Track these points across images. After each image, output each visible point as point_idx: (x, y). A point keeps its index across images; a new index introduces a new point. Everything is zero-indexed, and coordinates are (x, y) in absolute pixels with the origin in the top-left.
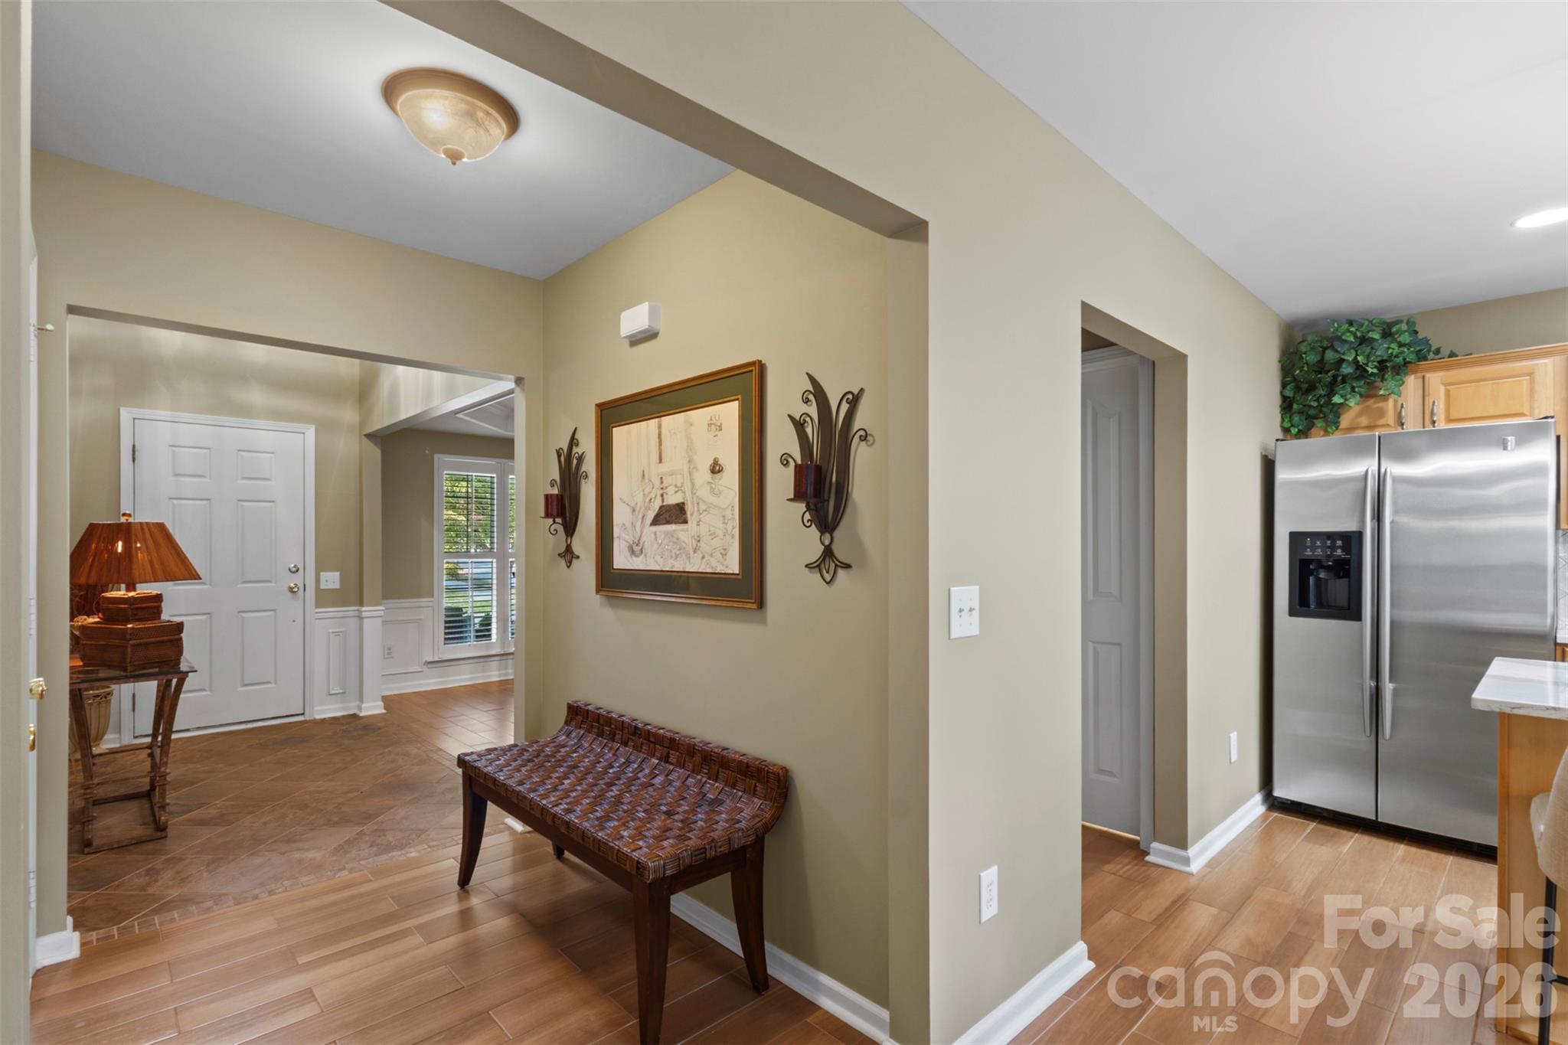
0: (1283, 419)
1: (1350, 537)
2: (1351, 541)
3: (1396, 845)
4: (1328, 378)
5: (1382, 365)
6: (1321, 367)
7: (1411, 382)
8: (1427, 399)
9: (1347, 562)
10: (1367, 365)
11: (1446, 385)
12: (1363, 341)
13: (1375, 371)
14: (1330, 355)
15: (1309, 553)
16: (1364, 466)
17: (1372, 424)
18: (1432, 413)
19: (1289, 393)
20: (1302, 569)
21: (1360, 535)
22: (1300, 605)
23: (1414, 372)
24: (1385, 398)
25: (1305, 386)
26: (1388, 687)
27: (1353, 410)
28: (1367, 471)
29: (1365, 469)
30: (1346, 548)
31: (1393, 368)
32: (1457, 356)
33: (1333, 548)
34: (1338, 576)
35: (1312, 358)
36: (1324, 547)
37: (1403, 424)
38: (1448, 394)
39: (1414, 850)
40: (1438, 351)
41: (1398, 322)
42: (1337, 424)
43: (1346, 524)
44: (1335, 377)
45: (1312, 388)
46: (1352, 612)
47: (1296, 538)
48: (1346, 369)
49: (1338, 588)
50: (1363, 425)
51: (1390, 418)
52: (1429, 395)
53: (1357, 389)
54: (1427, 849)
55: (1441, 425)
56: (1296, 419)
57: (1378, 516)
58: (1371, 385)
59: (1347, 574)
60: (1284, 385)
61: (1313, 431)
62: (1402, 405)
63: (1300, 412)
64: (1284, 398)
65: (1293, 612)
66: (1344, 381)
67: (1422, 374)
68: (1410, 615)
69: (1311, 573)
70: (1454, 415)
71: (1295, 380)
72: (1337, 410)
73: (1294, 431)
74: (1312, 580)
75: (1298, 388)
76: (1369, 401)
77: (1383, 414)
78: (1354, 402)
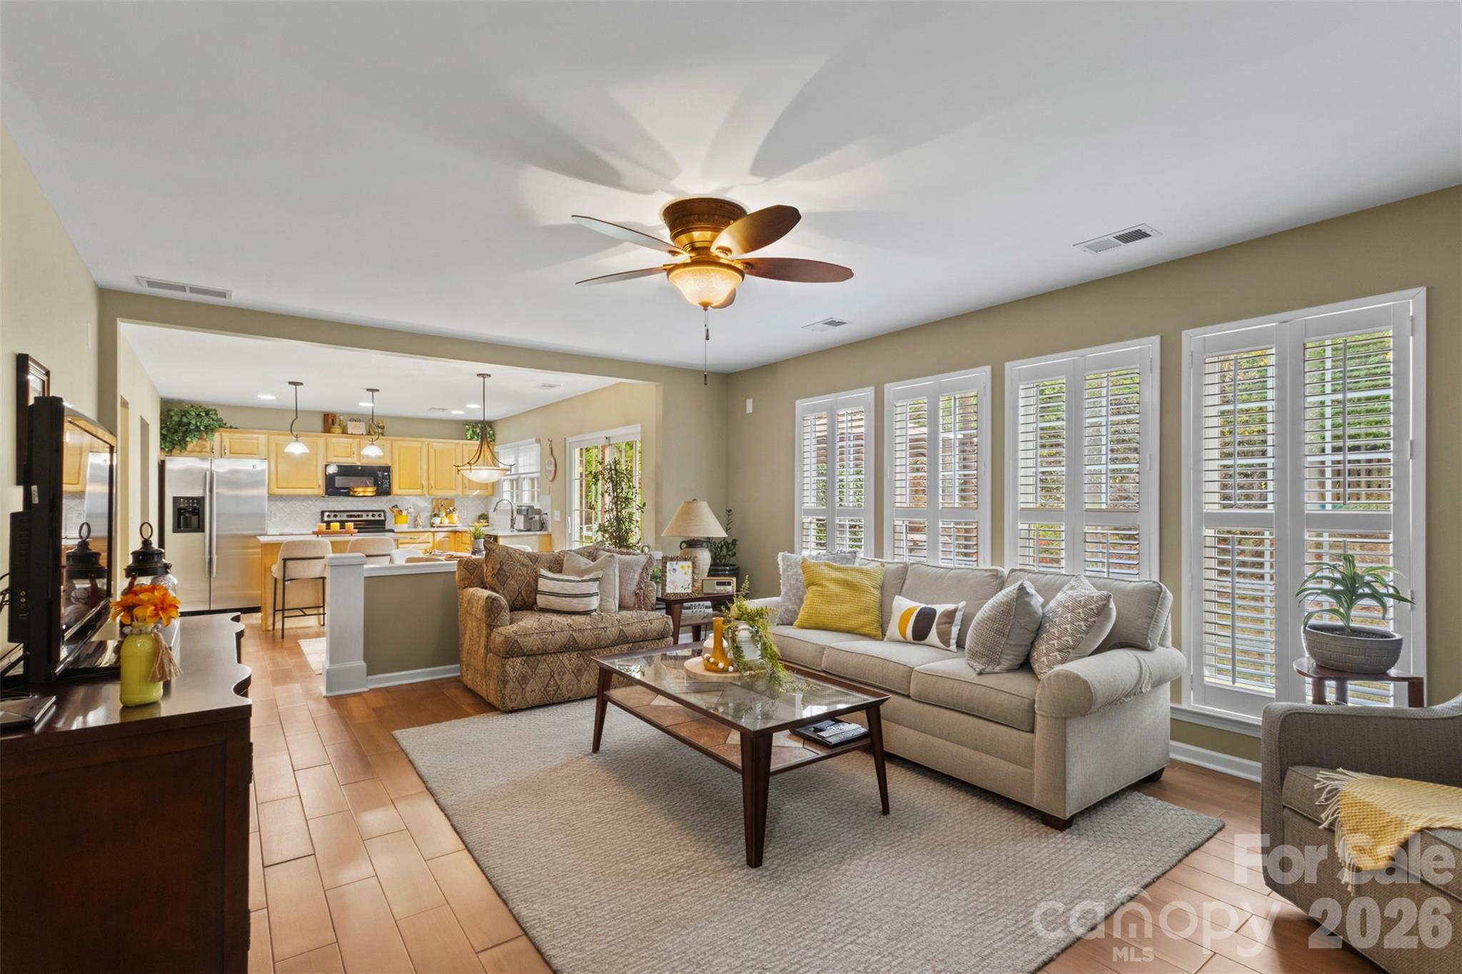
0: (161, 445)
2: (200, 500)
4: (184, 429)
5: (206, 427)
6: (180, 424)
7: (216, 435)
8: (222, 443)
9: (198, 509)
10: (200, 426)
11: (229, 437)
12: (198, 415)
13: (203, 429)
14: (185, 419)
15: (182, 505)
16: (205, 465)
17: (201, 450)
18: (225, 449)
19: (164, 432)
20: (179, 512)
21: (203, 498)
22: (177, 528)
23: (217, 432)
24: (206, 439)
25: (173, 430)
26: (215, 557)
27: (193, 443)
28: (206, 471)
30: (198, 503)
31: (209, 429)
32: (233, 428)
33: (192, 503)
34: (194, 515)
35: (176, 419)
36: (189, 503)
37: (214, 449)
38: (230, 440)
40: (225, 424)
41: (211, 410)
42: (186, 449)
43: (197, 493)
44: (187, 429)
45: (176, 432)
46: (200, 528)
47: (176, 499)
48: (192, 427)
49: (194, 519)
50: (197, 451)
51: (208, 449)
52: (223, 440)
53: (196, 435)
55: (227, 455)
56: (167, 444)
57: (211, 491)
58: (201, 435)
59: (198, 514)
60: (162, 428)
61: (174, 450)
62: (213, 443)
63: (170, 442)
64: (162, 434)
65: (174, 531)
66: (190, 431)
67: (221, 432)
68: (221, 533)
69: (182, 514)
70: (231, 451)
71: (167, 426)
72: (186, 443)
73: (167, 450)
74: (182, 517)
75: (169, 431)
76: (200, 441)
77: (205, 447)
78: (195, 441)
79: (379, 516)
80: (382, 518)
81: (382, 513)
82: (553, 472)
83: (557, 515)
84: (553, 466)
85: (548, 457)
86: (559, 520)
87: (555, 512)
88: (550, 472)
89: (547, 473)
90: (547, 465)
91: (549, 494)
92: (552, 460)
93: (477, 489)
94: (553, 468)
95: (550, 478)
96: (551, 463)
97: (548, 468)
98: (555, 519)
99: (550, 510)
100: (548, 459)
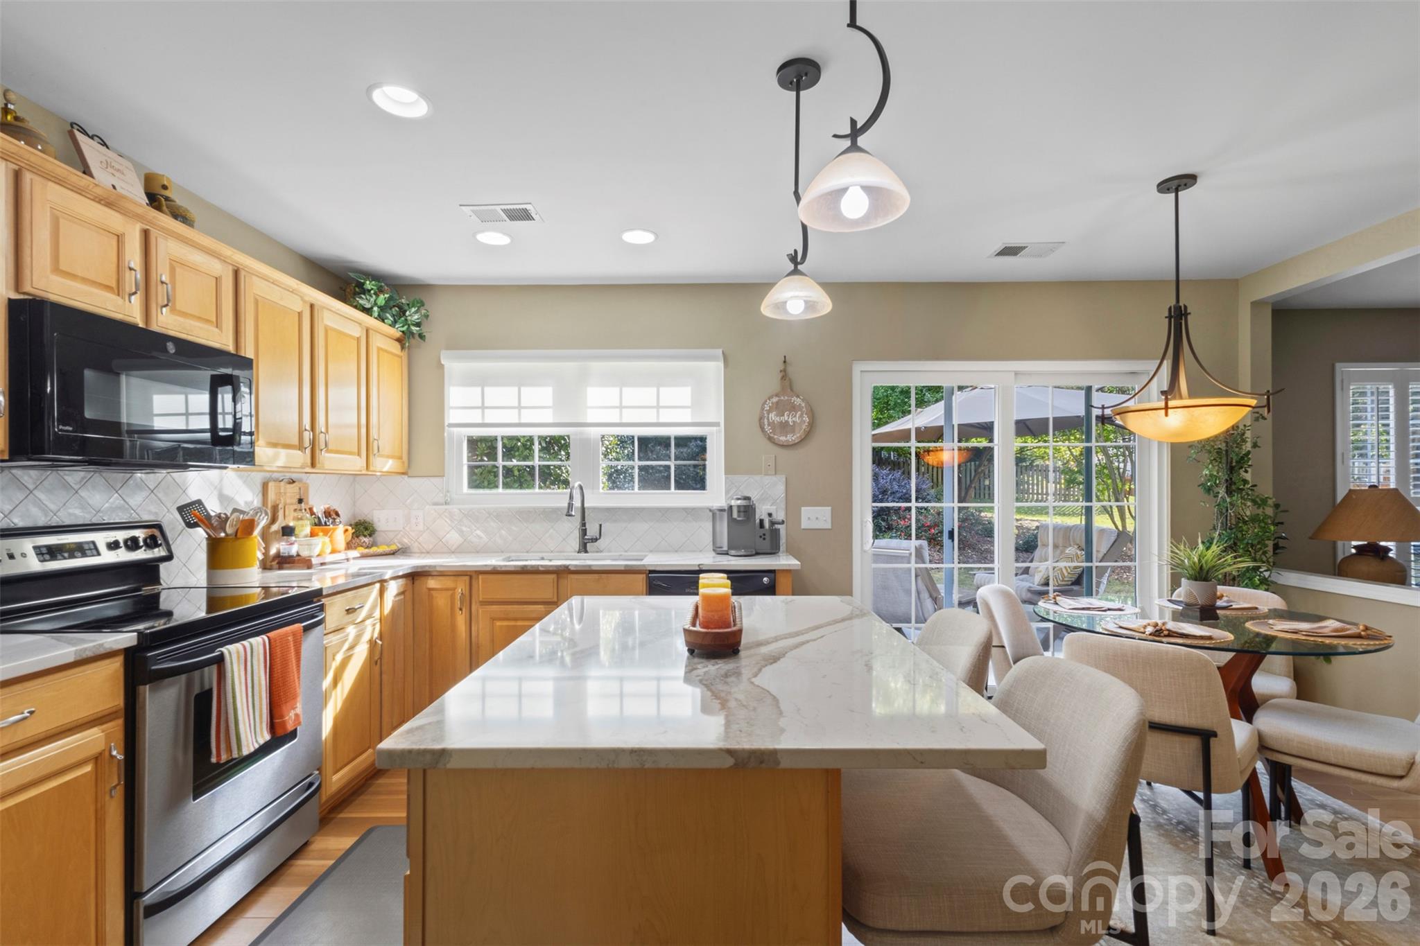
79: (152, 543)
80: (161, 551)
81: (157, 534)
82: (804, 427)
83: (815, 517)
84: (802, 414)
85: (777, 395)
86: (829, 526)
87: (806, 512)
88: (784, 427)
89: (767, 428)
90: (769, 412)
91: (776, 474)
92: (798, 401)
93: (389, 457)
94: (798, 419)
95: (783, 438)
96: (793, 408)
97: (772, 416)
98: (805, 524)
99: (783, 506)
100: (775, 400)
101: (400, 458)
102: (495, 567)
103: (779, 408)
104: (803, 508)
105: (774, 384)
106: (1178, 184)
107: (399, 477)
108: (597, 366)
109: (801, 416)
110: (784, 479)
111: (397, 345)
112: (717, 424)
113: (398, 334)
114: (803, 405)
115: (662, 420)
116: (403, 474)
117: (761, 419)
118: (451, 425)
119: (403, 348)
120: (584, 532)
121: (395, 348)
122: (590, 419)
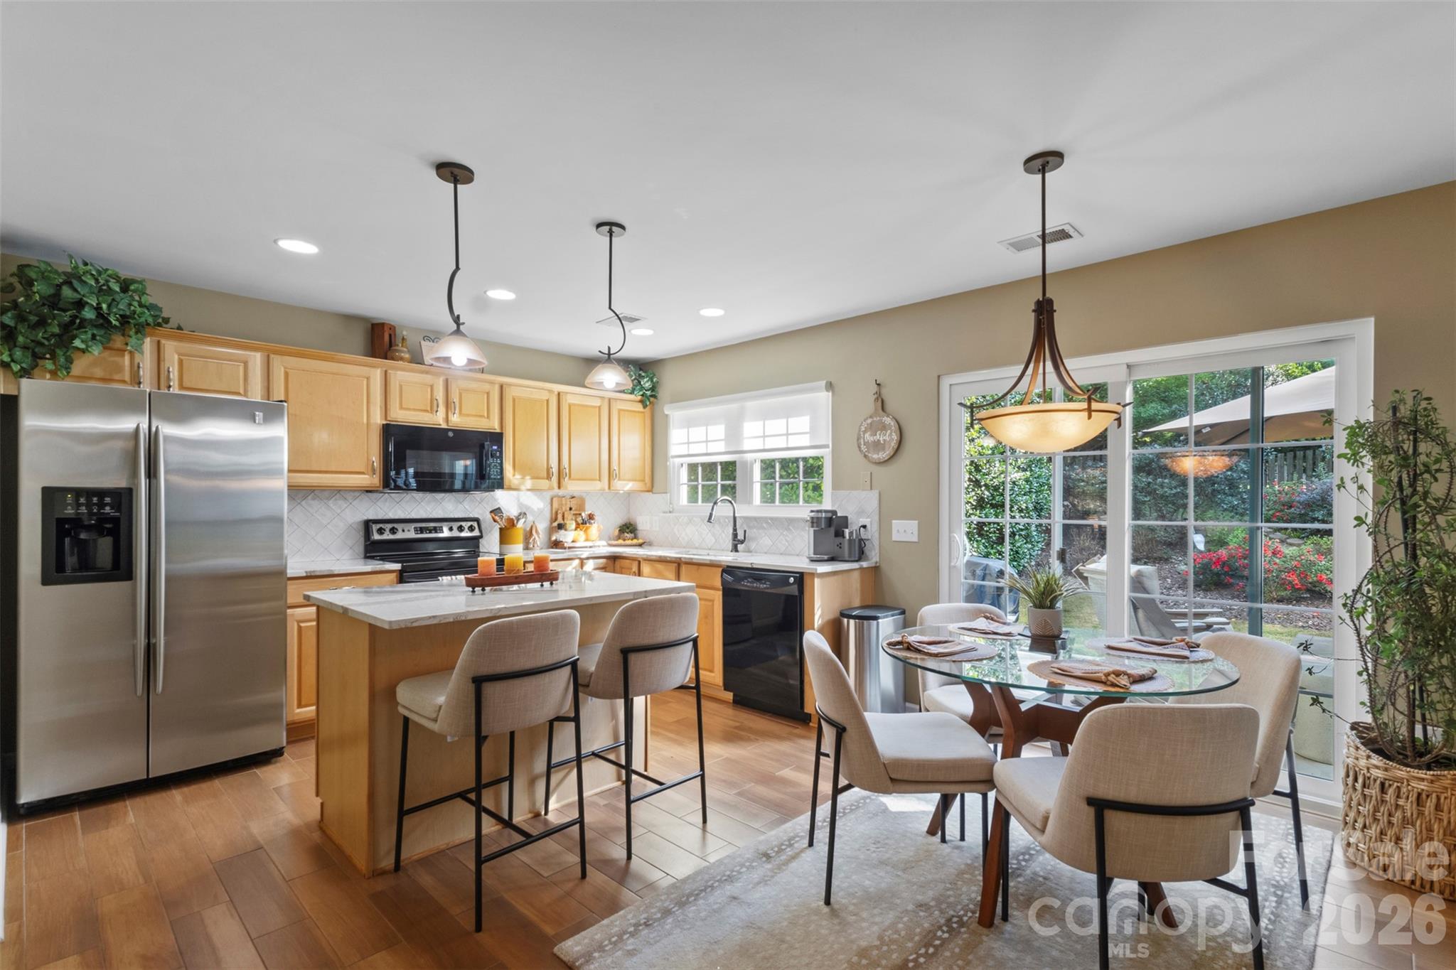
1: (120, 493)
2: (124, 498)
3: (169, 793)
4: (65, 317)
5: (124, 319)
6: (56, 303)
7: (148, 343)
8: (162, 363)
9: (116, 521)
10: (109, 314)
11: (179, 354)
12: (104, 288)
13: (117, 324)
14: (68, 293)
15: (69, 511)
16: (134, 423)
17: (108, 377)
18: (169, 379)
19: (9, 321)
20: (59, 530)
21: (129, 493)
22: (55, 572)
23: (151, 335)
24: (121, 352)
26: (161, 641)
27: (88, 358)
28: (138, 428)
29: (135, 426)
30: (117, 506)
31: (134, 326)
32: (182, 330)
33: (101, 505)
34: (102, 536)
35: (44, 289)
36: (89, 505)
37: (140, 383)
38: (181, 363)
39: (186, 790)
40: (168, 321)
42: (68, 369)
43: (114, 481)
44: (73, 318)
46: (121, 569)
47: (52, 495)
48: (89, 314)
49: (105, 549)
50: (98, 377)
51: (126, 376)
52: (164, 360)
53: (98, 338)
54: (194, 784)
55: (175, 390)
56: (19, 353)
57: (152, 473)
58: (110, 337)
59: (115, 534)
60: (3, 310)
62: (139, 364)
63: (25, 346)
64: (3, 326)
65: (46, 581)
66: (82, 326)
67: (158, 339)
69: (68, 534)
70: (186, 384)
71: (17, 307)
72: (69, 355)
73: (16, 367)
74: (69, 544)
75: (22, 318)
76: (107, 353)
77: (120, 369)
78: (96, 350)
79: (471, 529)
80: (476, 533)
81: (475, 524)
82: (893, 444)
83: (905, 530)
84: (891, 433)
85: (871, 417)
86: (915, 539)
87: (896, 524)
88: (877, 446)
89: (863, 447)
90: (865, 432)
91: (871, 489)
92: (888, 420)
93: (630, 480)
94: (891, 438)
95: (875, 456)
96: (884, 428)
97: (868, 437)
98: (895, 537)
99: (876, 518)
100: (869, 421)
101: (643, 481)
102: (660, 557)
103: (873, 428)
104: (894, 521)
105: (869, 405)
106: (1044, 162)
107: (647, 493)
108: (750, 404)
109: (891, 435)
110: (877, 495)
111: (640, 406)
112: (826, 446)
113: (640, 398)
114: (892, 424)
115: (790, 445)
116: (648, 491)
117: (858, 439)
118: (673, 457)
119: (645, 406)
120: (735, 535)
121: (639, 407)
122: (746, 448)
